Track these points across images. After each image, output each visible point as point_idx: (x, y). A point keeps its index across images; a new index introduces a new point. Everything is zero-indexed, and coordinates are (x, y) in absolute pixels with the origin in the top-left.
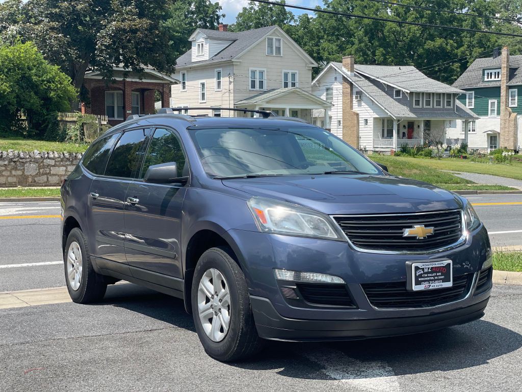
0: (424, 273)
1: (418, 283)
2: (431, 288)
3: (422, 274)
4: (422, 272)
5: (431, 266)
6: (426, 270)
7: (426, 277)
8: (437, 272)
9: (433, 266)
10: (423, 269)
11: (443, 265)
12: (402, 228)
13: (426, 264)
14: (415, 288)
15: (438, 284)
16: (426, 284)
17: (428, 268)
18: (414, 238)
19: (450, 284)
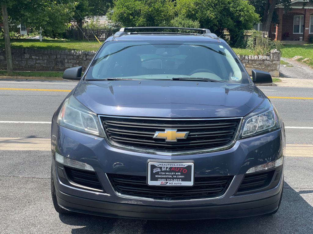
0: (162, 171)
1: (153, 178)
2: (168, 185)
3: (159, 172)
4: (160, 170)
5: (169, 166)
6: (163, 169)
7: (163, 175)
8: (176, 172)
9: (172, 166)
10: (161, 168)
11: (182, 166)
12: (155, 130)
13: (164, 164)
14: (151, 183)
15: (177, 182)
16: (164, 181)
17: (167, 168)
18: (163, 140)
19: (191, 183)
